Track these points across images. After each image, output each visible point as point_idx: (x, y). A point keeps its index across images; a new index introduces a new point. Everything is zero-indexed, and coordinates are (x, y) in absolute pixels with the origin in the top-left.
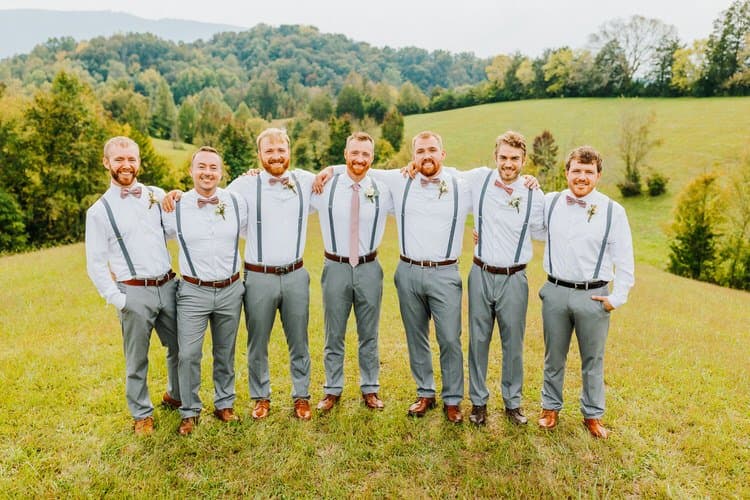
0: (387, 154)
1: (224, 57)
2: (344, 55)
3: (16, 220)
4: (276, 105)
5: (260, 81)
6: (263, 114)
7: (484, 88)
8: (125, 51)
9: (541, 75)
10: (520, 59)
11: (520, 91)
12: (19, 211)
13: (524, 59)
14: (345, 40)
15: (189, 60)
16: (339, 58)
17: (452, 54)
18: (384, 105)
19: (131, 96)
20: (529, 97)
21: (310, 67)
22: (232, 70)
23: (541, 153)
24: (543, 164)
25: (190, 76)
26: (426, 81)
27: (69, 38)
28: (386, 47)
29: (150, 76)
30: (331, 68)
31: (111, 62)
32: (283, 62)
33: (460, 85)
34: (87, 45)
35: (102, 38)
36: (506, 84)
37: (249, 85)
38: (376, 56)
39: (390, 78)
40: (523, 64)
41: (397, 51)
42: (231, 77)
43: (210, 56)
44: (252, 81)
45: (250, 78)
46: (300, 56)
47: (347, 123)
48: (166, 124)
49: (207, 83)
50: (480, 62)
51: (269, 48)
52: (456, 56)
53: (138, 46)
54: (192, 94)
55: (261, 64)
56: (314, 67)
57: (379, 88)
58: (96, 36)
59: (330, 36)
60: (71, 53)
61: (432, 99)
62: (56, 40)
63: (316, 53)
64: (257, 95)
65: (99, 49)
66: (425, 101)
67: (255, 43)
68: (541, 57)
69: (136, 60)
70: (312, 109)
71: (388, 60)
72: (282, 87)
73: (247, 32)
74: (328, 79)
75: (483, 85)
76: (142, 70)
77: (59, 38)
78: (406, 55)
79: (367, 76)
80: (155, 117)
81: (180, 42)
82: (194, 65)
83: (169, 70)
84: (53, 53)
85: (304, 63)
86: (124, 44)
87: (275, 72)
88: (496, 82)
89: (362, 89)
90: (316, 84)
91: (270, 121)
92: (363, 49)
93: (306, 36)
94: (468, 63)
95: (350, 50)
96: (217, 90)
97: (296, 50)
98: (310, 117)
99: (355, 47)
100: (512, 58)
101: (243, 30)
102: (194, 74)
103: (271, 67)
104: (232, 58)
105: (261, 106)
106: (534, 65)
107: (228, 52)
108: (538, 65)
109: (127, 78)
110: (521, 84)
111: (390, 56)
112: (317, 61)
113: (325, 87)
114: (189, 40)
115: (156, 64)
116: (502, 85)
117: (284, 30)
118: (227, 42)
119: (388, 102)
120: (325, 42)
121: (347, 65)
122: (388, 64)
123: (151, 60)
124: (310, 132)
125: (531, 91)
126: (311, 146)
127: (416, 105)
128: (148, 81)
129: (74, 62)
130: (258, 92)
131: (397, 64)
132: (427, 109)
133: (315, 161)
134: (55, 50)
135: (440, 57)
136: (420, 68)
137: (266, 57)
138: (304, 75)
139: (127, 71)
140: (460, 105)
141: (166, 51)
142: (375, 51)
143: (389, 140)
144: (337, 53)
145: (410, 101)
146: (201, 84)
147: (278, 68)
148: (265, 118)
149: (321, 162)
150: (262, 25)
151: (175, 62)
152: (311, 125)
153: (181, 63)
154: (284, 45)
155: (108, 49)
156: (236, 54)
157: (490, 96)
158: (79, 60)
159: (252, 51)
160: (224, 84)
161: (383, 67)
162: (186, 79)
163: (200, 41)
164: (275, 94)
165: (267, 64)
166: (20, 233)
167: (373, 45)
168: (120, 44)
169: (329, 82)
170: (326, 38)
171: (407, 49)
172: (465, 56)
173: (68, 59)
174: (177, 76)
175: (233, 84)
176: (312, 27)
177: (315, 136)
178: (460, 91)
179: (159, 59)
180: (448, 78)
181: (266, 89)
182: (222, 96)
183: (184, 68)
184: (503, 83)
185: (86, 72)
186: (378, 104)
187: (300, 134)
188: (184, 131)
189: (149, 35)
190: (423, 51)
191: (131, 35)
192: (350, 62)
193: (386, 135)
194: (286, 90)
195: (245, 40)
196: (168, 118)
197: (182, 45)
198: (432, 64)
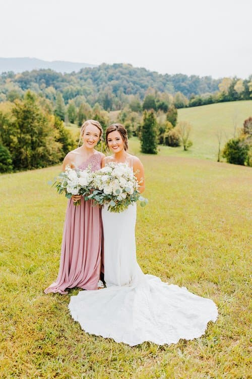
0: (169, 129)
1: (85, 80)
2: (145, 78)
3: (8, 158)
4: (112, 104)
5: (104, 92)
6: (106, 108)
7: (218, 95)
8: (38, 78)
9: (247, 88)
10: (236, 79)
11: (236, 97)
12: (9, 154)
13: (238, 80)
14: (146, 71)
15: (69, 82)
16: (142, 80)
17: (200, 77)
18: (166, 103)
19: (44, 100)
20: (240, 99)
21: (128, 85)
22: (89, 86)
23: (248, 128)
24: (249, 133)
25: (70, 90)
26: (186, 91)
27: (12, 72)
28: (167, 74)
29: (51, 90)
30: (139, 85)
31: (32, 83)
32: (114, 82)
33: (204, 93)
34: (20, 75)
35: (27, 72)
36: (229, 93)
37: (98, 94)
38: (161, 79)
39: (169, 90)
40: (238, 82)
41: (172, 76)
42: (89, 90)
43: (79, 80)
44: (100, 92)
45: (99, 91)
46: (123, 79)
47: (152, 113)
48: (61, 114)
49: (78, 93)
50: (214, 81)
51: (108, 75)
52: (202, 78)
53: (45, 75)
54: (71, 99)
55: (104, 83)
56: (130, 85)
57: (163, 95)
58: (25, 71)
59: (138, 69)
60: (13, 79)
61: (191, 101)
62: (5, 73)
63: (131, 77)
64: (102, 99)
65: (26, 77)
66: (187, 102)
67: (101, 73)
68: (248, 79)
69: (43, 82)
70: (131, 107)
71: (167, 81)
72: (115, 95)
73: (96, 68)
74: (137, 91)
75: (217, 94)
76: (46, 87)
77: (7, 72)
78: (177, 78)
79: (157, 90)
80: (56, 111)
81: (65, 73)
82: (72, 85)
83: (59, 87)
84: (4, 79)
85: (125, 82)
86: (38, 75)
87: (111, 87)
88: (224, 92)
89: (154, 95)
90: (131, 93)
91: (109, 112)
92: (154, 75)
93: (126, 69)
94: (208, 82)
95: (148, 75)
96: (83, 97)
97: (121, 76)
98: (130, 110)
99: (150, 74)
100: (232, 79)
101: (95, 67)
102: (71, 89)
103: (108, 85)
104: (90, 81)
105: (104, 104)
106: (244, 83)
107: (87, 78)
108: (246, 82)
109: (40, 92)
110: (237, 93)
111: (168, 79)
112: (132, 82)
113: (136, 95)
114: (69, 72)
115: (53, 84)
116: (227, 94)
117: (115, 66)
118: (87, 72)
119: (168, 102)
120: (135, 72)
121: (146, 83)
122: (168, 83)
123: (51, 82)
124: (130, 118)
125: (242, 96)
126: (131, 125)
127: (182, 103)
128: (50, 92)
129: (14, 84)
130: (103, 98)
131: (172, 83)
132: (188, 106)
133: (134, 132)
134: (5, 78)
135: (194, 79)
136: (183, 84)
137: (107, 80)
138: (125, 89)
139: (40, 88)
140: (205, 104)
141: (58, 78)
142: (161, 76)
143: (170, 121)
144: (142, 78)
145: (179, 102)
146: (74, 94)
147: (112, 85)
148: (106, 110)
149: (136, 132)
150: (104, 64)
151: (62, 83)
152: (131, 114)
153: (65, 83)
154: (115, 74)
155: (31, 77)
156: (91, 78)
157: (221, 99)
158: (17, 83)
159: (99, 77)
160: (86, 94)
161: (165, 84)
162: (68, 91)
163: (74, 72)
164: (111, 99)
165: (106, 83)
166: (10, 164)
167: (159, 73)
168: (36, 75)
169: (138, 92)
170: (136, 70)
171: (177, 75)
172: (206, 78)
173: (12, 83)
174: (64, 90)
175: (90, 94)
176: (129, 64)
177: (133, 120)
178: (205, 96)
179: (55, 82)
180: (198, 89)
181: (107, 96)
182: (85, 100)
183: (67, 86)
184: (227, 92)
185: (20, 89)
186: (163, 104)
187: (126, 119)
188: (70, 118)
189: (50, 70)
190: (185, 76)
191: (41, 70)
192: (148, 82)
193: (169, 119)
194: (117, 96)
195: (96, 71)
196: (62, 111)
197: (66, 74)
198: (190, 83)
